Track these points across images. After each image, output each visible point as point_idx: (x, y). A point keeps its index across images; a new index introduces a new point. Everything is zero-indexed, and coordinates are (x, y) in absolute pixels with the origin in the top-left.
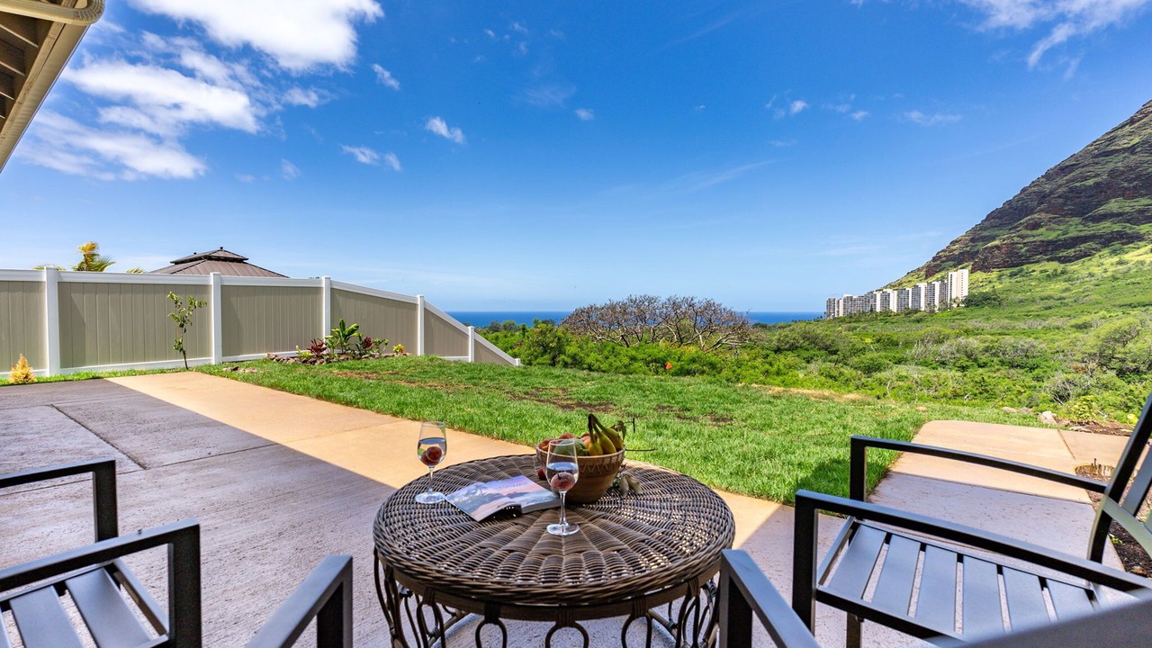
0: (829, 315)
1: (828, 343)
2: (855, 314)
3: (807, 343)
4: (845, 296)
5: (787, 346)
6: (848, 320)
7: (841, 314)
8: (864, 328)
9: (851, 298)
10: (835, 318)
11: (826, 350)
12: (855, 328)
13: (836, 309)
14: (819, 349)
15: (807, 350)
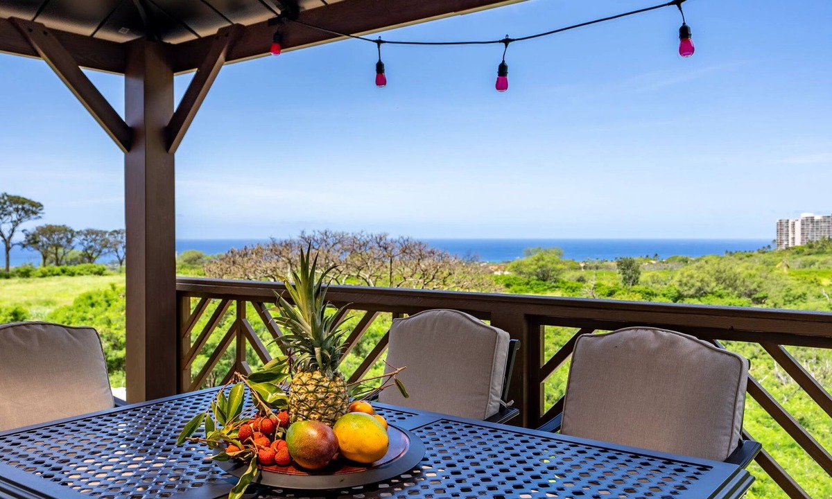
0: (781, 243)
1: (753, 287)
2: (817, 242)
3: (722, 286)
4: (804, 215)
5: (692, 292)
6: (806, 250)
7: (798, 243)
8: (824, 263)
9: (812, 219)
10: (787, 248)
11: (749, 296)
12: (813, 263)
13: (791, 235)
14: (739, 296)
15: (720, 296)
